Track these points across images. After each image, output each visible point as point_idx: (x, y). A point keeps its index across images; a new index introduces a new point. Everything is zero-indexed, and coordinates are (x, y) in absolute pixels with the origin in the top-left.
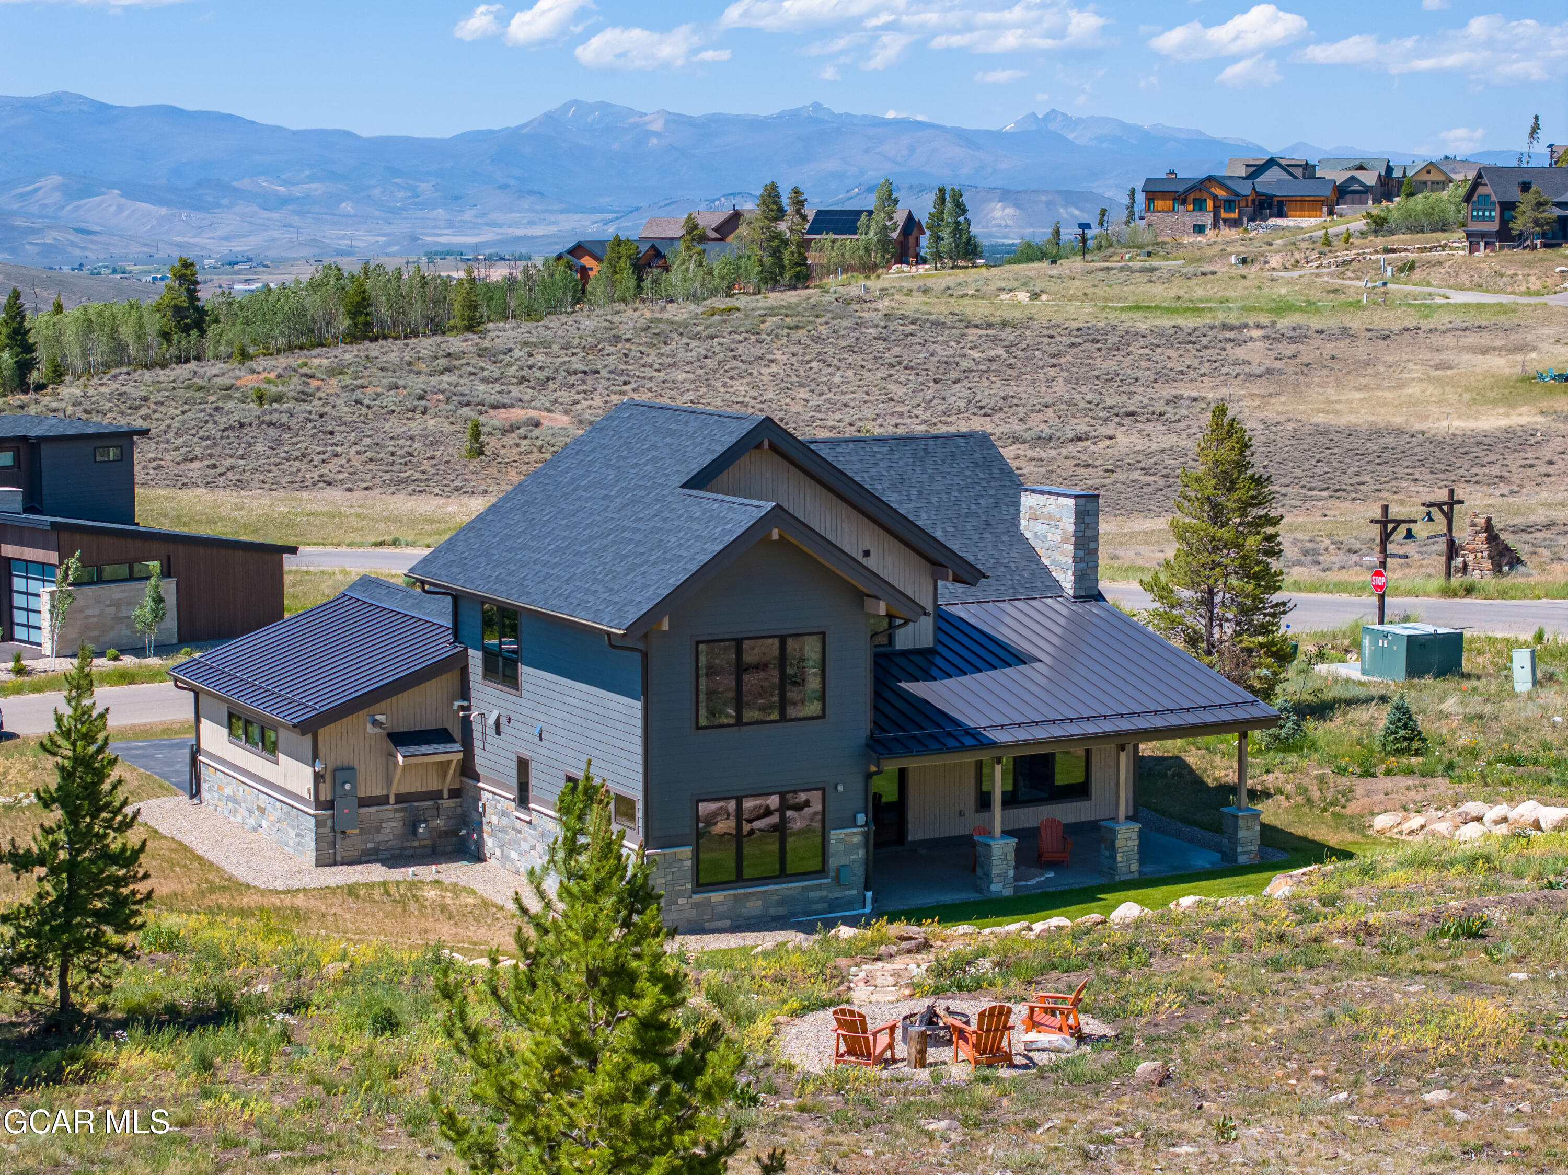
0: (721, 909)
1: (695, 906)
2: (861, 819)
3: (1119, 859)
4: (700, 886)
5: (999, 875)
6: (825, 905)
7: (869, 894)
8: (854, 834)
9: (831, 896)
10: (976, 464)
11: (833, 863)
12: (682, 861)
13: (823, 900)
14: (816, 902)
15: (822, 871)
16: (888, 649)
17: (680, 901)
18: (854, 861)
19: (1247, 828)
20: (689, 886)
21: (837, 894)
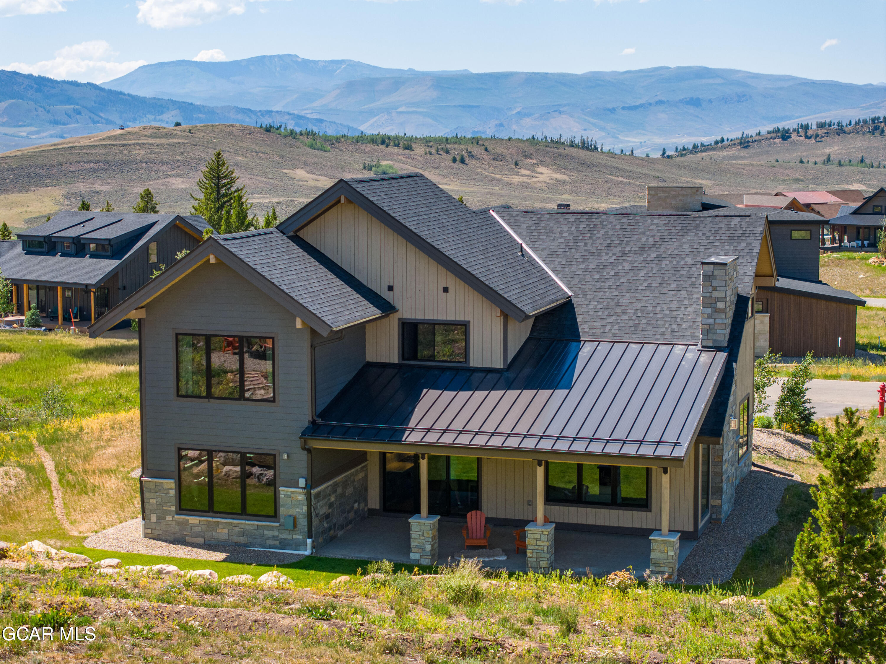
0: (196, 529)
1: (178, 523)
2: (302, 482)
3: (529, 554)
4: (181, 509)
5: (417, 547)
6: (277, 543)
7: (309, 541)
8: (299, 493)
9: (281, 536)
10: (731, 238)
11: (283, 511)
12: (168, 489)
13: (274, 538)
14: (269, 539)
15: (275, 516)
16: (465, 365)
17: (167, 518)
18: (299, 513)
19: (660, 551)
20: (173, 508)
21: (285, 536)
